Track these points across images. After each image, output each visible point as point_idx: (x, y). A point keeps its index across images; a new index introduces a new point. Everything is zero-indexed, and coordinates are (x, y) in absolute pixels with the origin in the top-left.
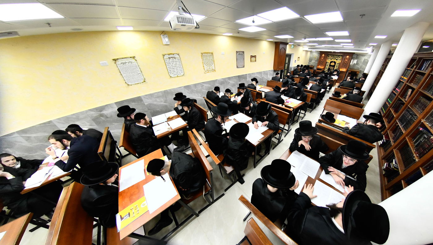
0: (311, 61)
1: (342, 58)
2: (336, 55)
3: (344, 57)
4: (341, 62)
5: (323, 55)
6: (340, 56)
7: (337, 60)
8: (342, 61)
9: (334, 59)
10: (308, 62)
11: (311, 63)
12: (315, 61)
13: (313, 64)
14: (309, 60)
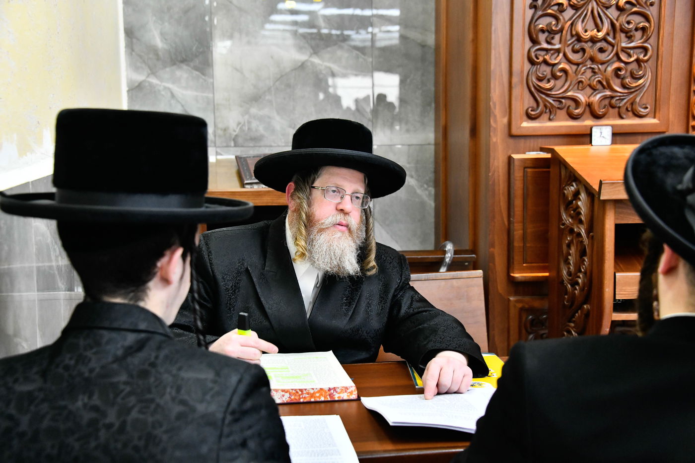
0: (195, 57)
10: (124, 89)
11: (219, 97)
12: (300, 49)
13: (254, 111)
14: (129, 33)
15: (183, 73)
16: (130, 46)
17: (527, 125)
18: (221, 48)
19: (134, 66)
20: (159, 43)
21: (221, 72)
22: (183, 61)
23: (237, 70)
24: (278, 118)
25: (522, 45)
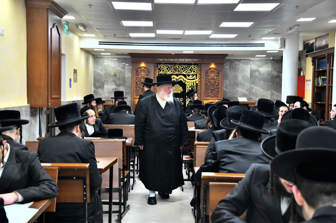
0: (102, 87)
1: (201, 70)
2: (180, 64)
3: (204, 68)
4: (200, 82)
5: (143, 65)
6: (191, 64)
7: (185, 76)
8: (200, 78)
9: (177, 75)
10: (93, 91)
11: (105, 92)
12: (116, 86)
13: (109, 94)
14: (94, 84)
15: (100, 89)
16: (94, 86)
17: (135, 97)
18: (105, 86)
19: (94, 88)
20: (97, 85)
21: (105, 89)
22: (100, 88)
23: (107, 89)
24: (112, 95)
25: (135, 88)
